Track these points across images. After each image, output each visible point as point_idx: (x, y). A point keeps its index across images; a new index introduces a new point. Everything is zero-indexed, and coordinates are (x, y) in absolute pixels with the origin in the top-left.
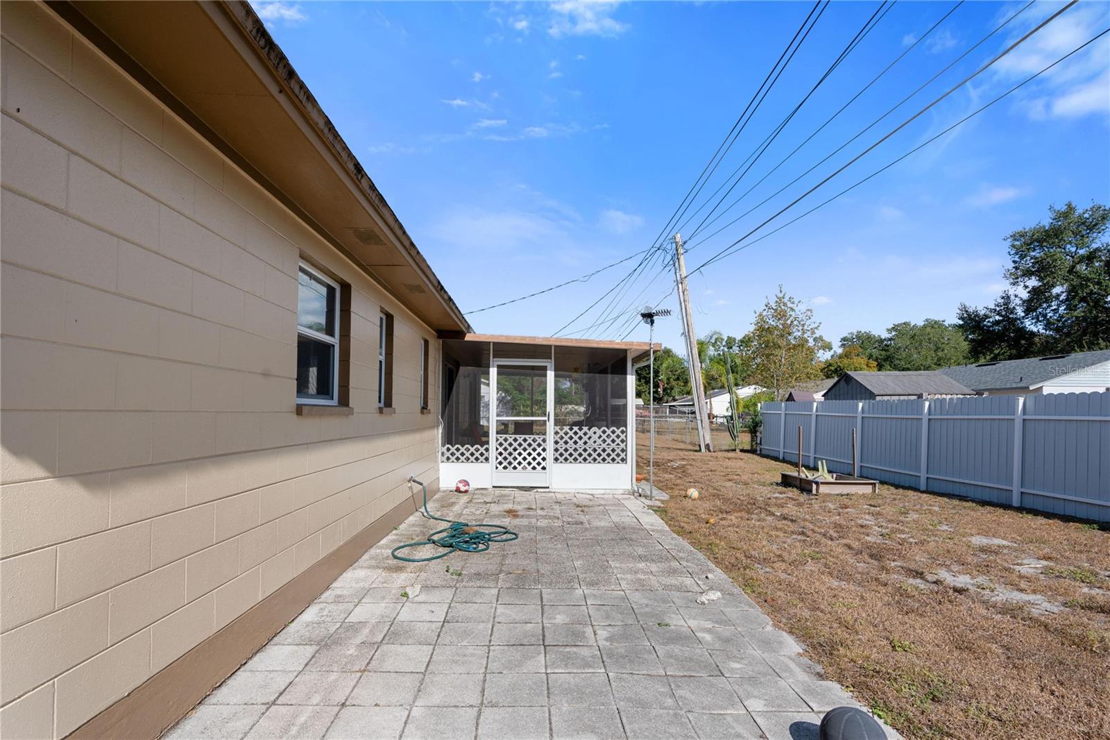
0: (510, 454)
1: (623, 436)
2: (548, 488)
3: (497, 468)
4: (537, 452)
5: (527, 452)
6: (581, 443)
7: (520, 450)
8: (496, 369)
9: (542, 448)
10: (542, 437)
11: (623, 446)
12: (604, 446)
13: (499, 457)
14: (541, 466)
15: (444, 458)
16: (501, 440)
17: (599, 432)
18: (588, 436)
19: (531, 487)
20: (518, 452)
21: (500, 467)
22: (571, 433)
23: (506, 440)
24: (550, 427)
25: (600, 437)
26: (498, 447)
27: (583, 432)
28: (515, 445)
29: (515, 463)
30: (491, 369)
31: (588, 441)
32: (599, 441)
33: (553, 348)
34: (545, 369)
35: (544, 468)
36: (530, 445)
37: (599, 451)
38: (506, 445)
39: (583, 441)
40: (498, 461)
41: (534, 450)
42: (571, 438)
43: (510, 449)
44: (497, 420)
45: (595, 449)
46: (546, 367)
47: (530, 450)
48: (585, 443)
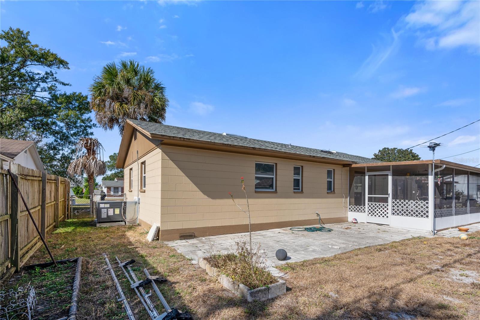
0: (374, 210)
1: (427, 205)
2: (389, 225)
3: (368, 215)
4: (384, 210)
5: (380, 210)
6: (405, 207)
7: (377, 209)
8: (367, 177)
9: (387, 208)
10: (387, 204)
11: (427, 209)
12: (417, 209)
13: (369, 211)
14: (386, 216)
15: (350, 210)
16: (370, 204)
17: (414, 203)
18: (408, 204)
19: (382, 224)
20: (376, 209)
21: (370, 215)
22: (400, 203)
23: (372, 204)
24: (390, 199)
25: (414, 205)
26: (369, 207)
27: (406, 202)
28: (376, 206)
29: (375, 214)
30: (366, 177)
31: (408, 206)
32: (414, 207)
33: (391, 166)
34: (387, 175)
35: (387, 217)
36: (381, 207)
37: (414, 211)
38: (372, 206)
39: (406, 206)
40: (369, 212)
41: (383, 209)
42: (400, 205)
43: (374, 208)
44: (368, 197)
45: (412, 210)
46: (388, 174)
47: (381, 209)
48: (407, 207)
